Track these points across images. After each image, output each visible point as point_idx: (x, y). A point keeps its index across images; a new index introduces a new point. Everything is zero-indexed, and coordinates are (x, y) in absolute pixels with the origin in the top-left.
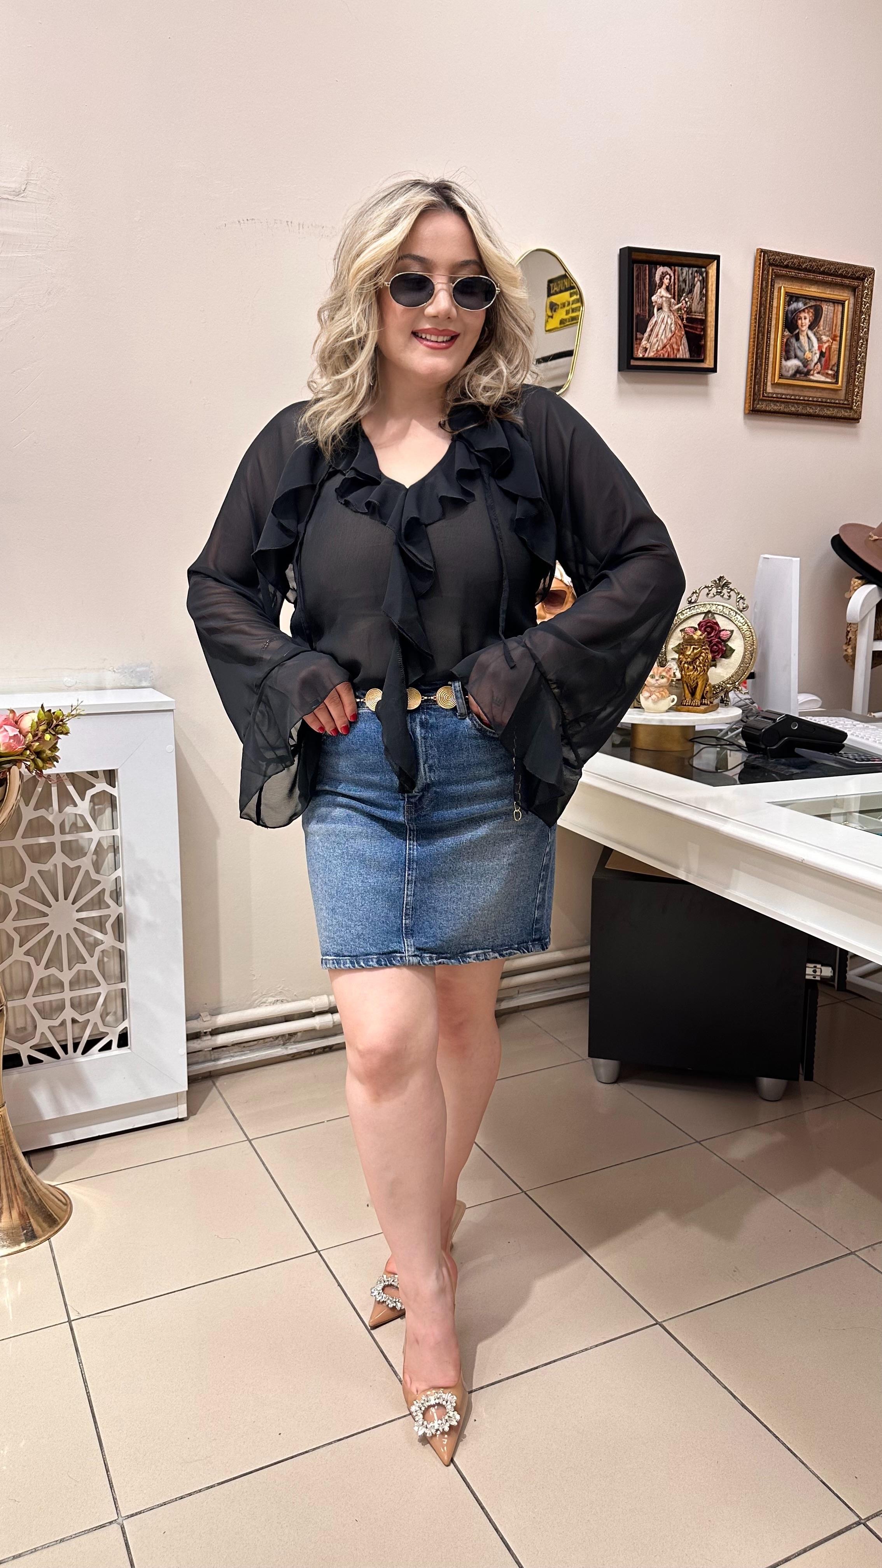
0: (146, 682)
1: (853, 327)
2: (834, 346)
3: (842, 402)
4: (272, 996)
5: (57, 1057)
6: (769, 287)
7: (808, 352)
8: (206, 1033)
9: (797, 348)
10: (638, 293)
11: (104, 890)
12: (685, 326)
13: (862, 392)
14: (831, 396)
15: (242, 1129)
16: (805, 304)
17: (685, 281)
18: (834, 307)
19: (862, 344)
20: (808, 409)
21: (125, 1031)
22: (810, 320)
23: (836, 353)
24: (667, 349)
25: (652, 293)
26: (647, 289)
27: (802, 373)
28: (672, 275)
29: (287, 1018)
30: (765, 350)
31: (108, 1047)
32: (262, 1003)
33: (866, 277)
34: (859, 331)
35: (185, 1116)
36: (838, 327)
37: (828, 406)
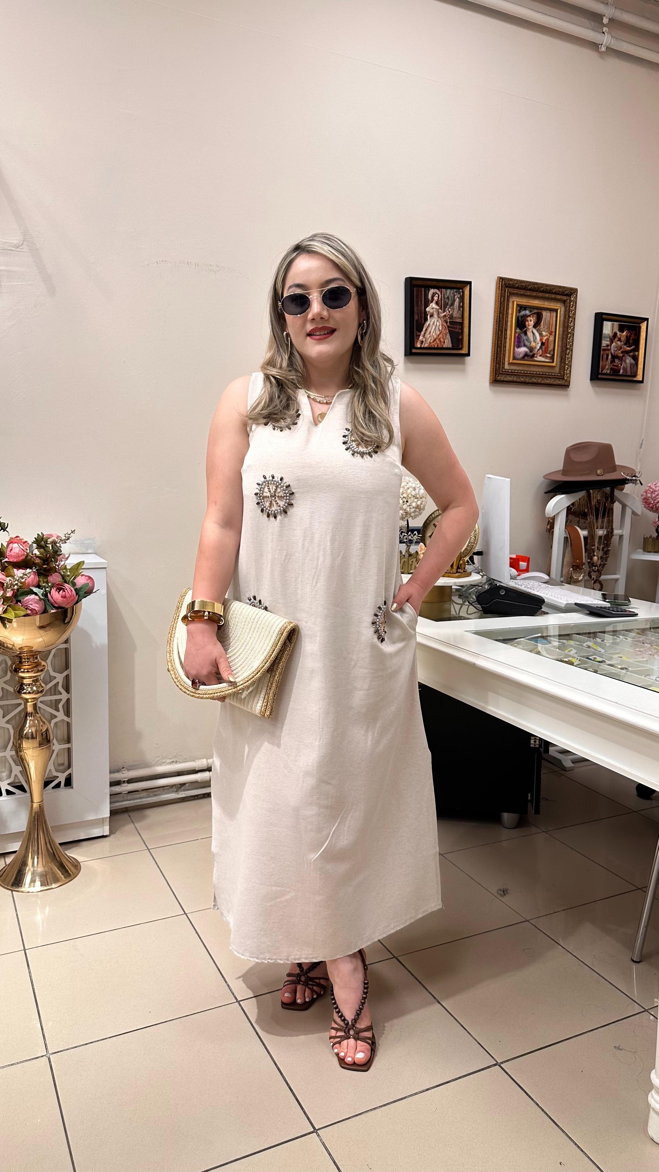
0: (91, 549)
1: (564, 326)
2: (550, 339)
3: (556, 374)
4: (169, 759)
5: (25, 791)
6: (506, 301)
7: (533, 342)
8: (124, 781)
9: (525, 340)
10: (417, 306)
11: (58, 682)
12: (448, 327)
13: (571, 368)
14: (549, 371)
15: (144, 843)
16: (531, 312)
17: (448, 298)
18: (551, 313)
19: (570, 337)
20: (533, 379)
21: (69, 776)
22: (534, 322)
23: (553, 343)
24: (437, 342)
25: (426, 306)
26: (423, 303)
27: (530, 356)
28: (440, 294)
29: (179, 774)
30: (503, 342)
31: (58, 786)
32: (163, 763)
33: (572, 294)
34: (568, 328)
35: (108, 834)
36: (553, 326)
37: (549, 378)
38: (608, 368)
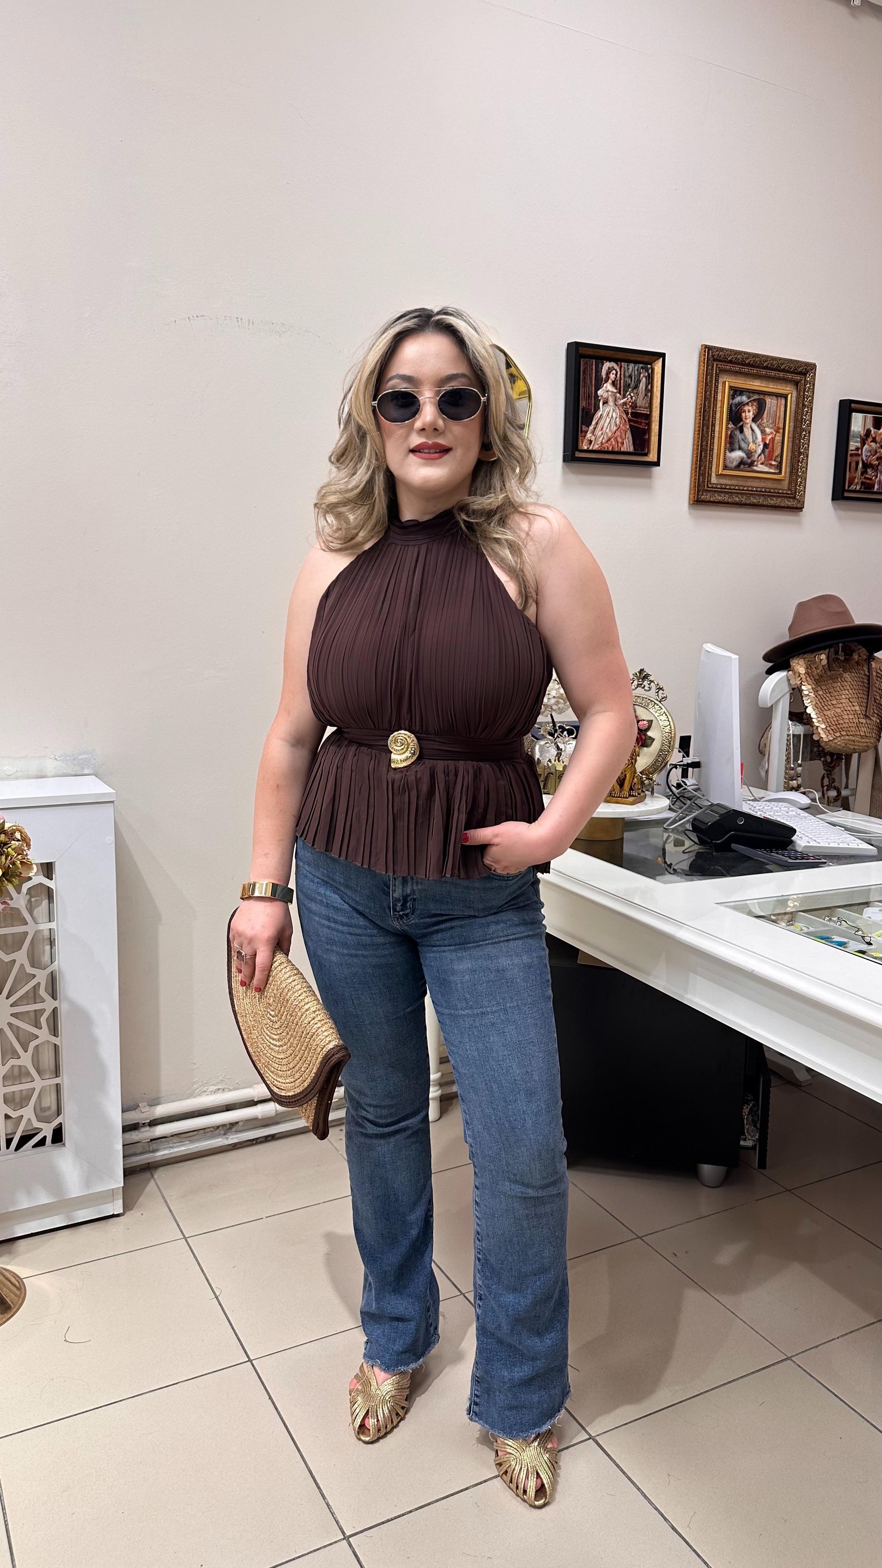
0: (88, 769)
1: (796, 420)
2: (777, 438)
3: (785, 492)
4: (213, 1085)
6: (713, 382)
8: (144, 1124)
9: (741, 440)
10: (584, 387)
12: (629, 420)
13: (806, 481)
14: (775, 486)
15: (178, 1226)
16: (749, 398)
17: (630, 376)
18: (777, 399)
19: (805, 436)
20: (752, 498)
21: (59, 1126)
22: (753, 413)
23: (779, 444)
24: (612, 442)
25: (597, 389)
26: (593, 383)
27: (746, 464)
28: (618, 370)
29: (229, 1108)
30: (709, 442)
31: (42, 1143)
32: (203, 1092)
33: (808, 371)
34: (802, 423)
35: (121, 1211)
36: (781, 419)
37: (772, 496)
38: (857, 483)
